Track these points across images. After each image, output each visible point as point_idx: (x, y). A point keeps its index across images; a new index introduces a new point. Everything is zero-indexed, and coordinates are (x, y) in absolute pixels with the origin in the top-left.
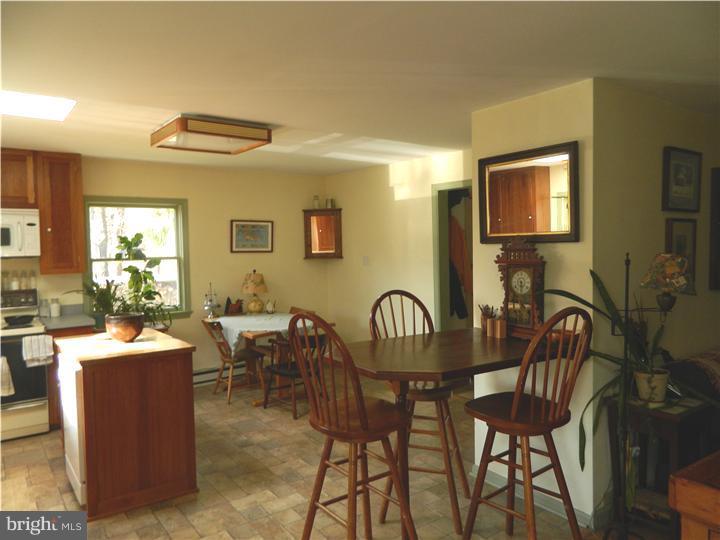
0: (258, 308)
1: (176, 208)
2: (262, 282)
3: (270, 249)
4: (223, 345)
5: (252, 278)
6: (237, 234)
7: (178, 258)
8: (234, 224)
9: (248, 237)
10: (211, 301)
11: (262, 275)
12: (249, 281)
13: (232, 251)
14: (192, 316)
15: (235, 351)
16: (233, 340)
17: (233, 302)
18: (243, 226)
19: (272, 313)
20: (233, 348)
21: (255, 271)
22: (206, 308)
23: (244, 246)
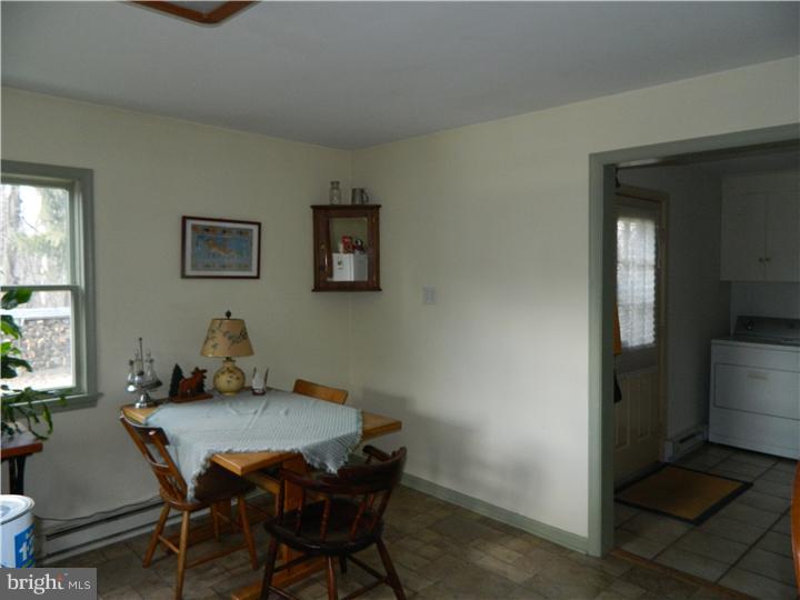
0: (234, 384)
1: (70, 188)
2: (244, 335)
3: (254, 273)
4: (169, 477)
5: (224, 328)
6: (195, 244)
7: (73, 289)
8: (190, 223)
9: (214, 250)
10: (141, 374)
11: (241, 322)
12: (219, 335)
13: (184, 276)
14: (101, 402)
15: (196, 489)
16: (191, 468)
17: (187, 374)
18: (207, 229)
19: (263, 394)
20: (191, 485)
21: (228, 314)
22: (131, 388)
23: (207, 267)
